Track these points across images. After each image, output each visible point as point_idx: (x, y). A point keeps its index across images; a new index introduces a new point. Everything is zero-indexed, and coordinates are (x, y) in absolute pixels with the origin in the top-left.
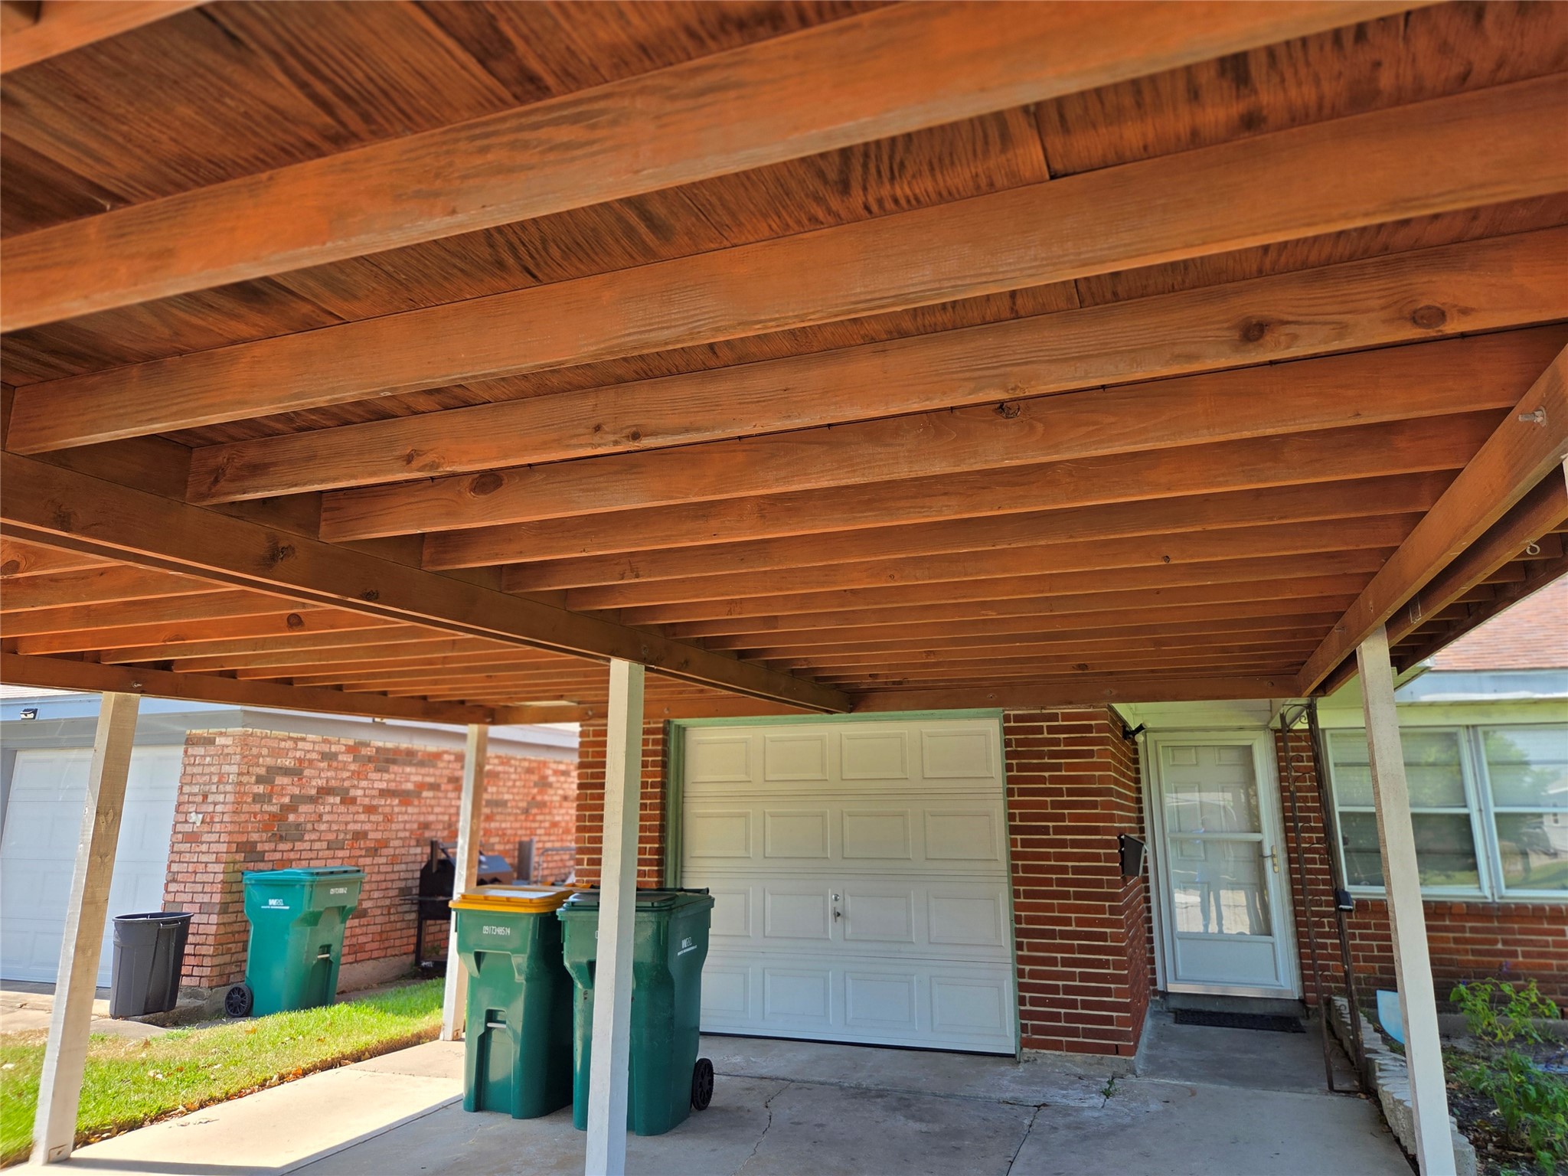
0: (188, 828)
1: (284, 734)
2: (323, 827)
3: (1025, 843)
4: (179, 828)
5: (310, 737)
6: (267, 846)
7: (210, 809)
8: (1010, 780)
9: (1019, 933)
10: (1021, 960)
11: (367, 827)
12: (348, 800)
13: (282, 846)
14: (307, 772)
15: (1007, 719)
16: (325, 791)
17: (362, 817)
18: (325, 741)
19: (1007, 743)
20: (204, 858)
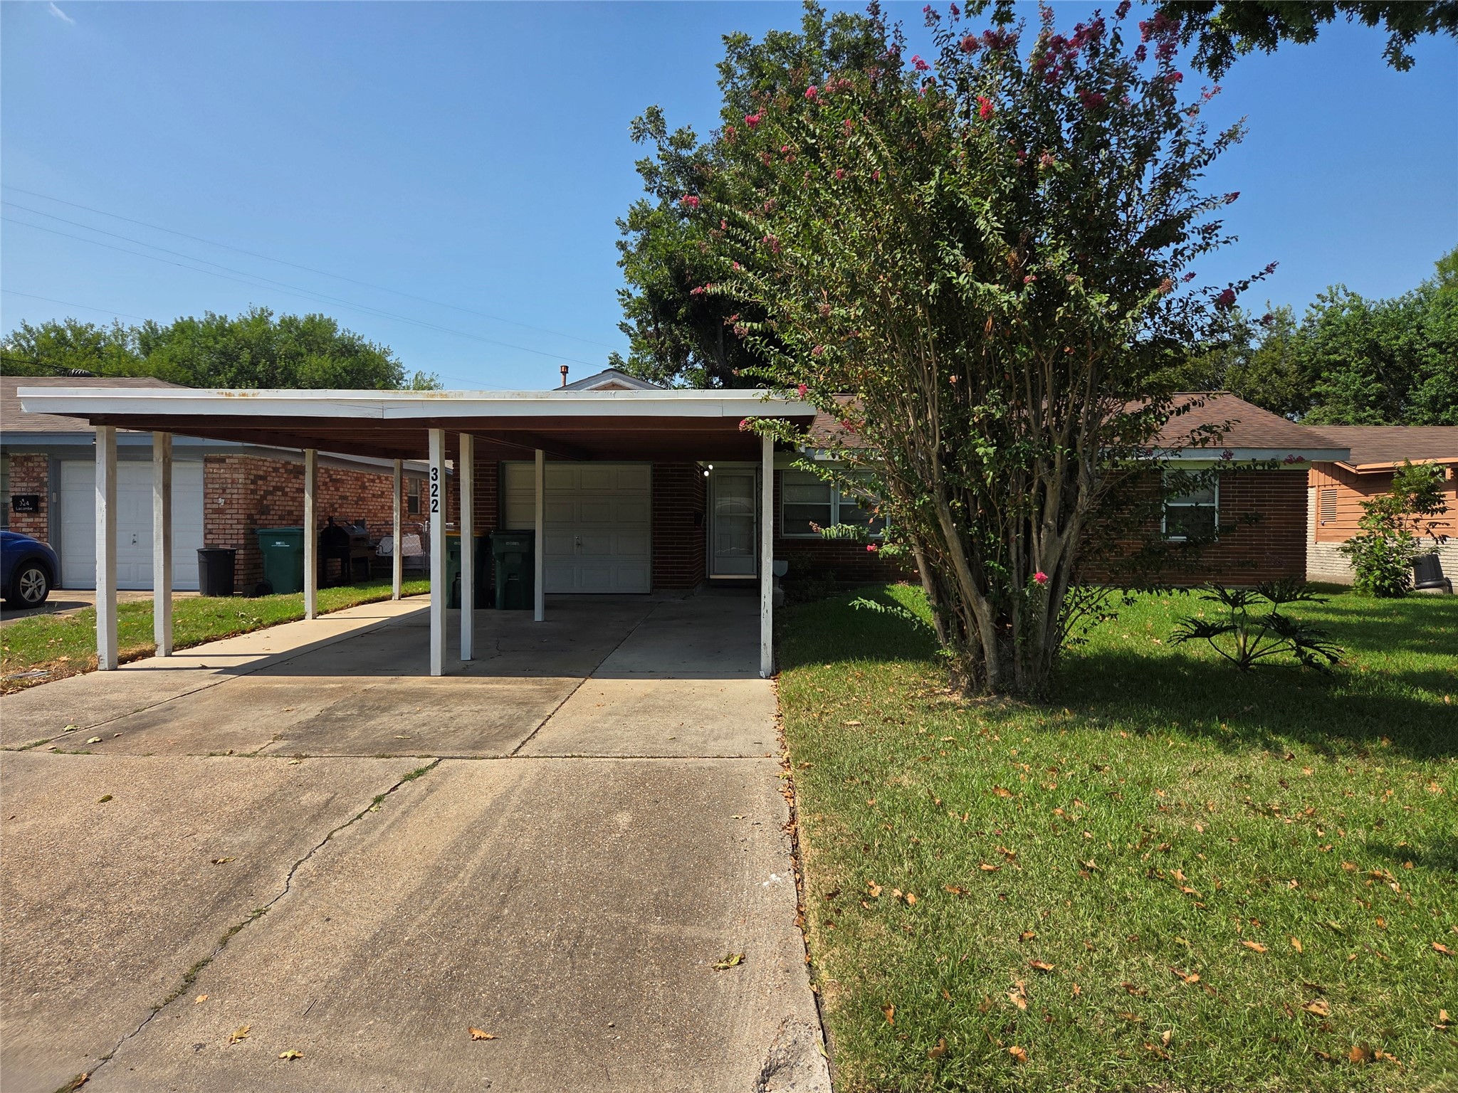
0: (215, 506)
1: (257, 457)
2: (277, 508)
3: (659, 515)
4: (208, 506)
5: (269, 459)
6: (258, 517)
7: (229, 496)
8: (655, 490)
9: (654, 548)
10: (655, 558)
11: (293, 508)
12: (285, 494)
13: (264, 517)
14: (269, 478)
15: (654, 465)
16: (276, 488)
17: (291, 503)
18: (274, 462)
19: (654, 475)
20: (230, 522)
